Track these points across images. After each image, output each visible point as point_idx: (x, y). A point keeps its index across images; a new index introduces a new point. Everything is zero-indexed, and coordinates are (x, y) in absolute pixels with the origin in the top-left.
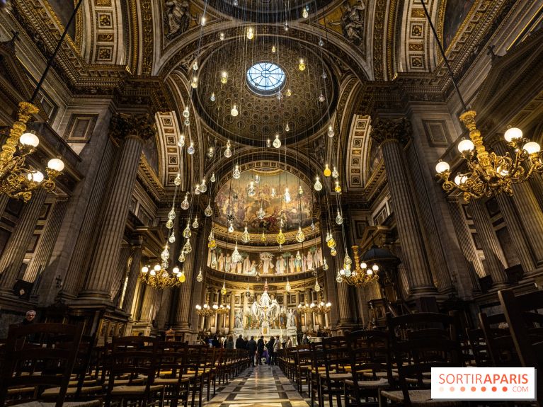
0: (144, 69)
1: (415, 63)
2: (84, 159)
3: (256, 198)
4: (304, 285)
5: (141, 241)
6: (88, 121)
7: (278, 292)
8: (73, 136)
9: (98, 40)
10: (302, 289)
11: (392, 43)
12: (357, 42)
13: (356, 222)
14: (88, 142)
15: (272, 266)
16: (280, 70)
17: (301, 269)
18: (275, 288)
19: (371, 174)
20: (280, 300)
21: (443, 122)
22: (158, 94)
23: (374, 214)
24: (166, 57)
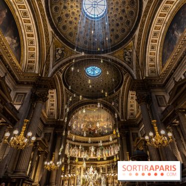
0: (46, 73)
1: (152, 72)
2: (20, 112)
3: (88, 121)
4: (110, 163)
5: (38, 145)
6: (22, 96)
7: (98, 166)
8: (16, 102)
9: (29, 63)
10: (108, 165)
11: (143, 64)
12: (130, 63)
13: (132, 133)
14: (22, 105)
15: (95, 153)
16: (99, 69)
17: (108, 155)
18: (96, 164)
19: (138, 112)
20: (98, 170)
21: (164, 96)
22: (51, 83)
23: (141, 130)
24: (54, 68)
